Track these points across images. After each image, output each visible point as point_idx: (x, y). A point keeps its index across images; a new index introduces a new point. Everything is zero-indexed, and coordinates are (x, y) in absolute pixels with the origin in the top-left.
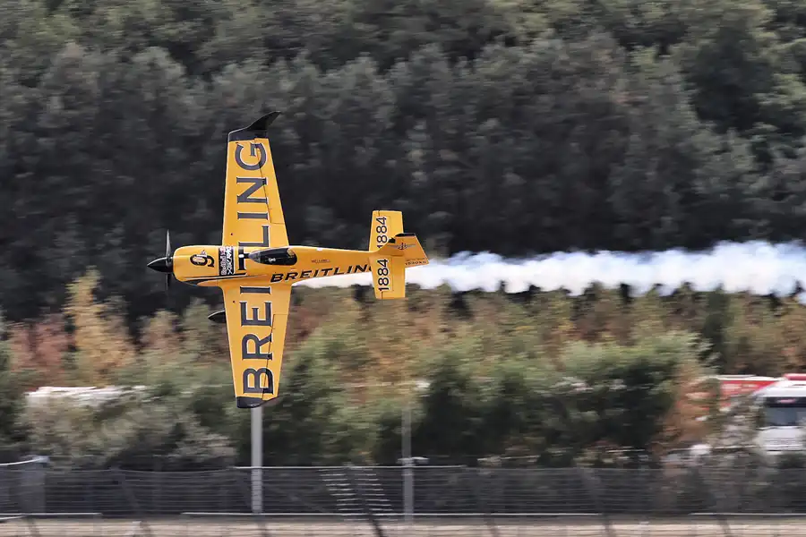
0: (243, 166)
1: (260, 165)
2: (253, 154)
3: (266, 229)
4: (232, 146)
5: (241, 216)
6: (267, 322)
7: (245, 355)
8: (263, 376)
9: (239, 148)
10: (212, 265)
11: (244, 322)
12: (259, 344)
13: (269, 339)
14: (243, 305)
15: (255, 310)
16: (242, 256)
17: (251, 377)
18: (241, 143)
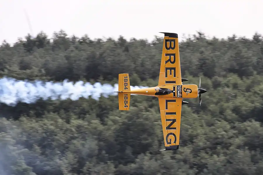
0: (174, 135)
1: (168, 135)
2: (170, 140)
3: (167, 108)
4: (177, 143)
5: (175, 113)
6: (167, 69)
7: (174, 55)
8: (168, 46)
9: (175, 142)
10: (184, 88)
11: (174, 69)
12: (170, 60)
13: (166, 62)
14: (175, 76)
15: (171, 74)
16: (174, 91)
17: (173, 46)
18: (174, 144)
